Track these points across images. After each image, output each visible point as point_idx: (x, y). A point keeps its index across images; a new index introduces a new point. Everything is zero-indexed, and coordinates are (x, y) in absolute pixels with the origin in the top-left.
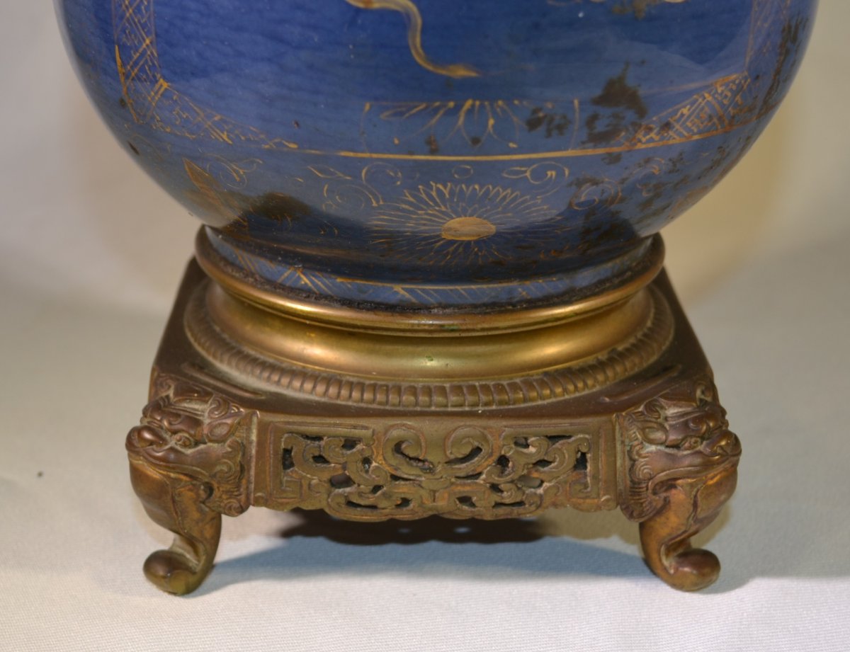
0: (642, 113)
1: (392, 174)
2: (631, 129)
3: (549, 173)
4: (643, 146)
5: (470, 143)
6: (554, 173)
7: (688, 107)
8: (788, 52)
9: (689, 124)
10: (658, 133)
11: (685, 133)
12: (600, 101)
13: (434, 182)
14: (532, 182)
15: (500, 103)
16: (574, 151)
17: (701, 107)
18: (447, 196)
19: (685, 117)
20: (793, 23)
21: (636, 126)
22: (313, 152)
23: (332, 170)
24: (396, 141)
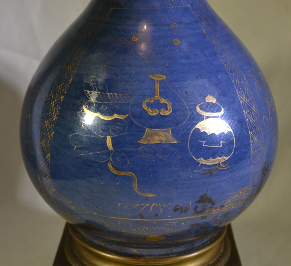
0: (213, 204)
1: (129, 224)
2: (210, 209)
3: (182, 223)
4: (214, 213)
5: (155, 216)
6: (184, 223)
7: (230, 200)
8: (265, 175)
9: (230, 204)
10: (219, 209)
11: (229, 207)
12: (199, 202)
13: (143, 226)
14: (176, 226)
15: (164, 204)
16: (190, 217)
17: (234, 199)
18: (147, 230)
19: (229, 203)
20: (266, 166)
21: (211, 208)
22: (102, 216)
23: (109, 221)
24: (130, 215)
